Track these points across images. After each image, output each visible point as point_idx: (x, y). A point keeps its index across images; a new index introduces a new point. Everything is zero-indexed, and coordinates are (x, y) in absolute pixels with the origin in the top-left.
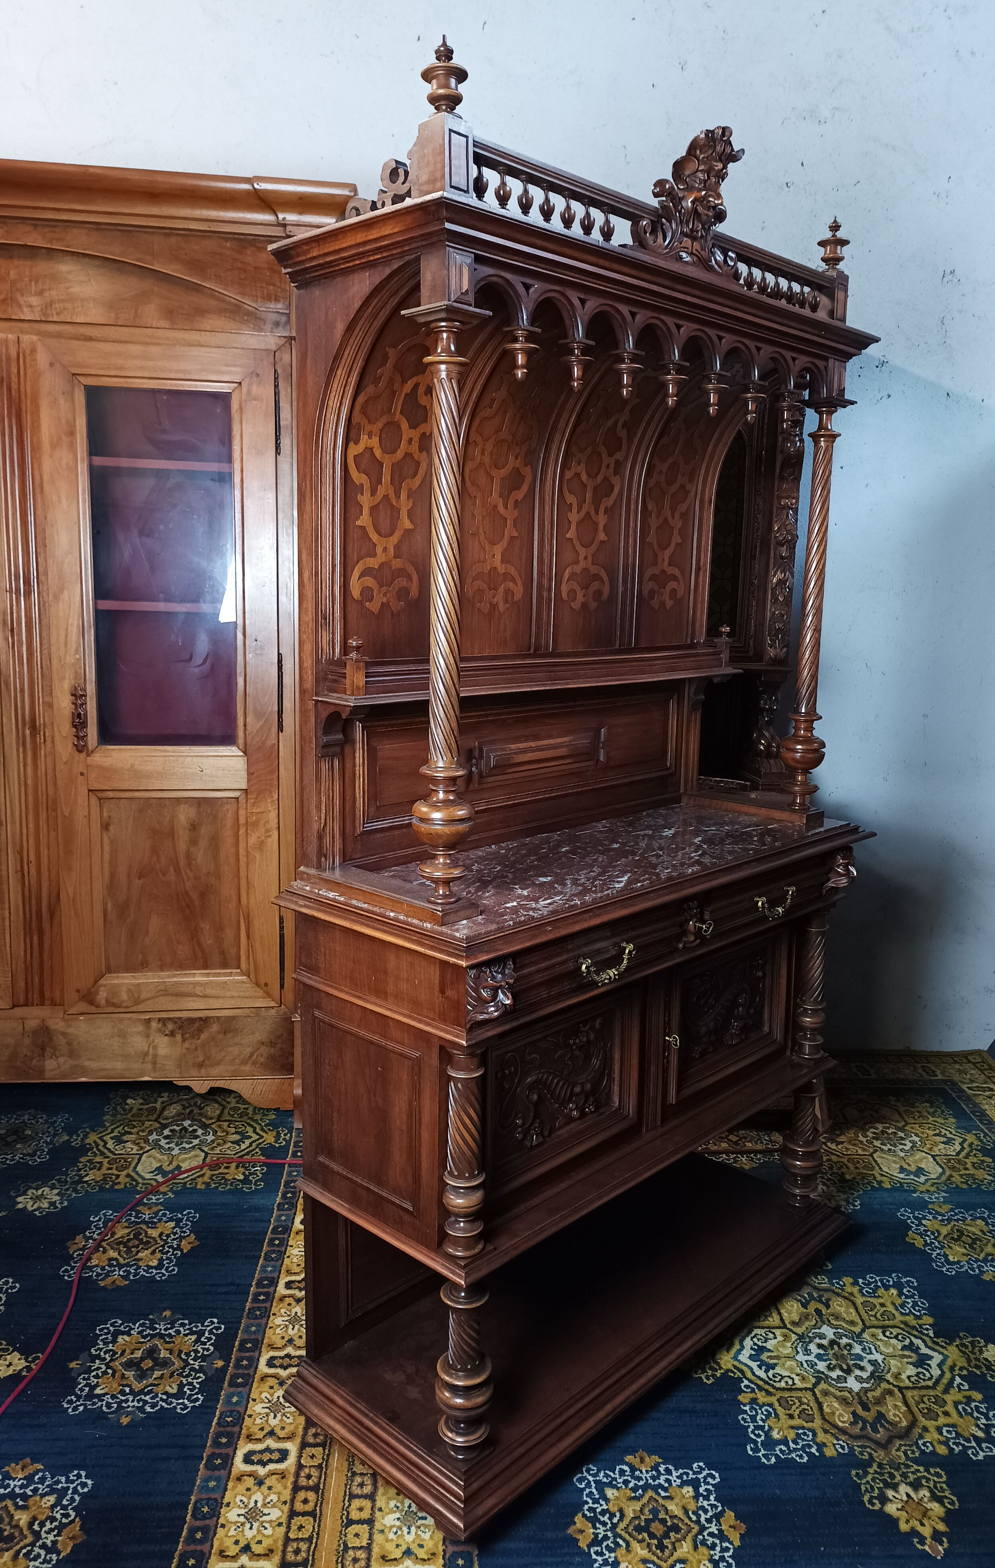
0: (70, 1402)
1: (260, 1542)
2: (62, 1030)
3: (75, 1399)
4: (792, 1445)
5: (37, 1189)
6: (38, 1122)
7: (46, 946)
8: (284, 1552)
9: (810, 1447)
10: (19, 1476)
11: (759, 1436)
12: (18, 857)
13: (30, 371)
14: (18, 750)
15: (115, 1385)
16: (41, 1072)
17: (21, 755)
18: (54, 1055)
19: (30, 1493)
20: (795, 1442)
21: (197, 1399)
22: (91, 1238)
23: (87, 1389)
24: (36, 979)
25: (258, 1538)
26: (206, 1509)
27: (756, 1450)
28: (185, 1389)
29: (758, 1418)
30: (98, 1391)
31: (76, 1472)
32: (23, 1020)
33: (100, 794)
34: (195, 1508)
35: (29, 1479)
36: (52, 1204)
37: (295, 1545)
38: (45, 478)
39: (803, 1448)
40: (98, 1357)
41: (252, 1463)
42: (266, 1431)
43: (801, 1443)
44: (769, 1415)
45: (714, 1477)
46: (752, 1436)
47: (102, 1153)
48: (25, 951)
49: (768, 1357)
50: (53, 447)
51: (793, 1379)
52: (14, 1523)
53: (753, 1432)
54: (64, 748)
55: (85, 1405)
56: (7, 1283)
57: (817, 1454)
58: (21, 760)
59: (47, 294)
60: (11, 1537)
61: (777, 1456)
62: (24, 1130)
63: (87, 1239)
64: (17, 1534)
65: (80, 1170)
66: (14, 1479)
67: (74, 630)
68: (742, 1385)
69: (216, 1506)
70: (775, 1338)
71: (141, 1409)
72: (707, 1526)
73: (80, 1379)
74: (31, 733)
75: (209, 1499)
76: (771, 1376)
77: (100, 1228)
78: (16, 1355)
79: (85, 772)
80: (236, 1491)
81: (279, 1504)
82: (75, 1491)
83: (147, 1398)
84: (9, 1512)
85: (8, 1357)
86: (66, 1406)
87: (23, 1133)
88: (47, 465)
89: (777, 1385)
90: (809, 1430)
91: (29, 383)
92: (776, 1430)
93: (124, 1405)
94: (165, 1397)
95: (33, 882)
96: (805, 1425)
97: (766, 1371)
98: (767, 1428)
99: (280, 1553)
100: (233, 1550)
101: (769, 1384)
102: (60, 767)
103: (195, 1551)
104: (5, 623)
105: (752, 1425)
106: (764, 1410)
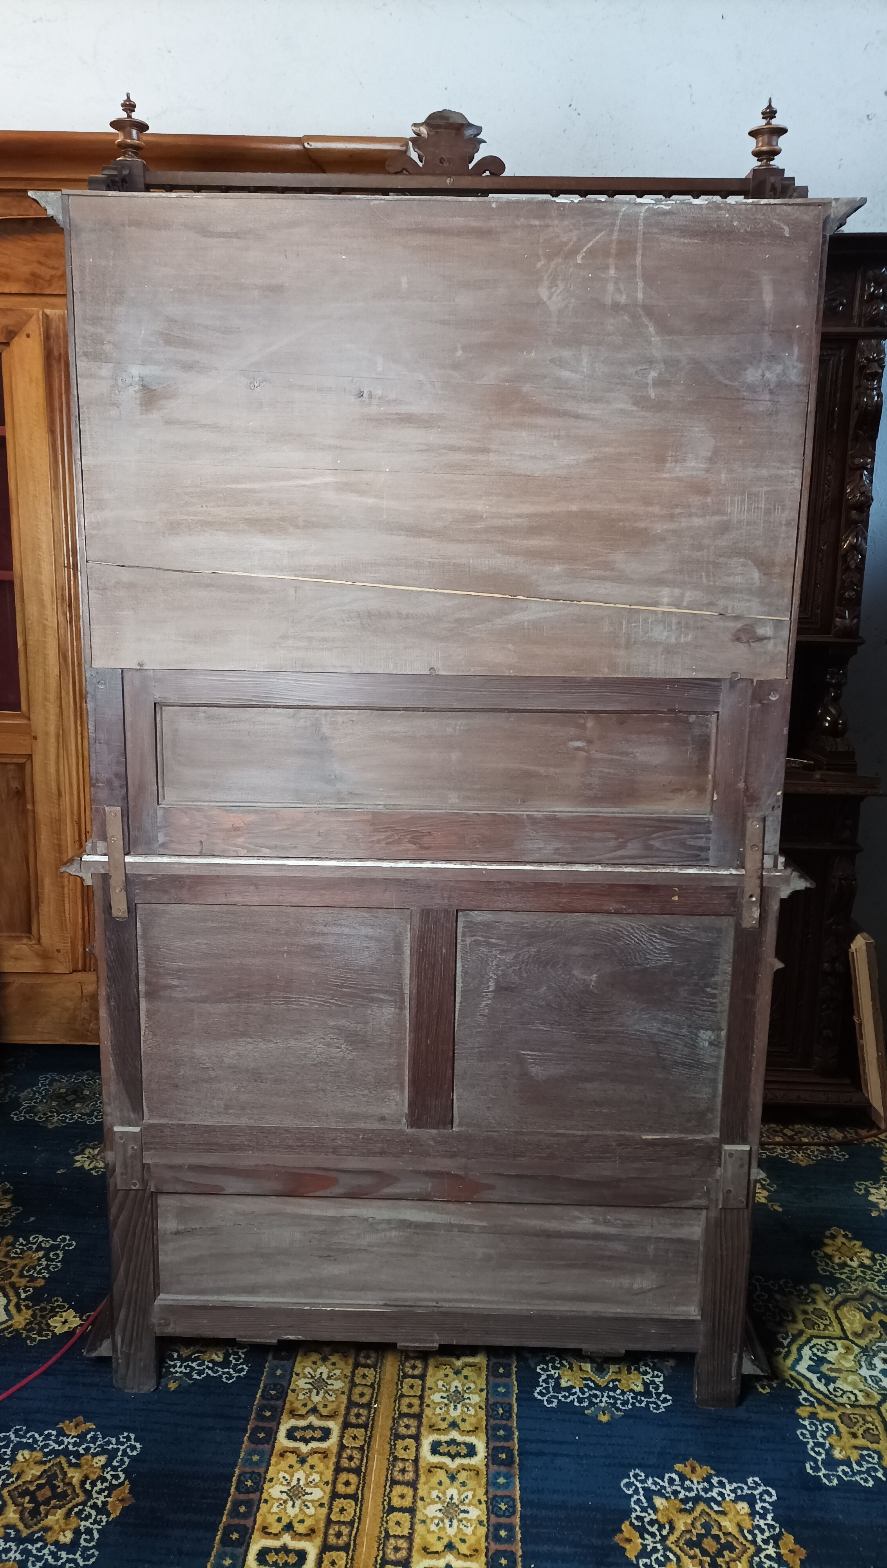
1: (302, 1521)
4: (855, 1467)
5: (94, 1149)
6: (95, 1082)
8: (326, 1534)
9: (876, 1470)
10: (73, 1434)
11: (819, 1454)
12: (76, 827)
14: (76, 723)
17: (79, 728)
19: (82, 1452)
20: (859, 1464)
21: (242, 1370)
25: (300, 1517)
26: (249, 1483)
27: (816, 1469)
28: (231, 1359)
29: (819, 1434)
31: (126, 1434)
32: (81, 984)
34: (239, 1482)
35: (82, 1437)
37: (337, 1528)
39: (868, 1471)
41: (295, 1439)
42: (308, 1408)
43: (866, 1466)
44: (830, 1433)
45: (770, 1495)
46: (812, 1453)
48: (83, 919)
49: (828, 1370)
51: (855, 1394)
52: (67, 1480)
53: (813, 1449)
56: (64, 1240)
57: (884, 1479)
58: (79, 732)
60: (64, 1495)
61: (839, 1477)
62: (83, 1091)
64: (69, 1492)
66: (68, 1436)
68: (801, 1397)
69: (259, 1481)
70: (836, 1349)
71: (189, 1376)
72: (764, 1547)
75: (252, 1473)
76: (831, 1390)
78: (71, 1312)
80: (279, 1467)
81: (321, 1485)
82: (125, 1453)
83: (194, 1365)
84: (62, 1468)
85: (64, 1314)
87: (82, 1093)
89: (839, 1400)
90: (875, 1451)
92: (838, 1449)
93: (172, 1370)
94: (211, 1365)
96: (870, 1445)
97: (826, 1385)
98: (827, 1446)
99: (322, 1535)
100: (276, 1528)
101: (830, 1399)
103: (239, 1525)
104: (63, 599)
105: (810, 1441)
106: (824, 1425)
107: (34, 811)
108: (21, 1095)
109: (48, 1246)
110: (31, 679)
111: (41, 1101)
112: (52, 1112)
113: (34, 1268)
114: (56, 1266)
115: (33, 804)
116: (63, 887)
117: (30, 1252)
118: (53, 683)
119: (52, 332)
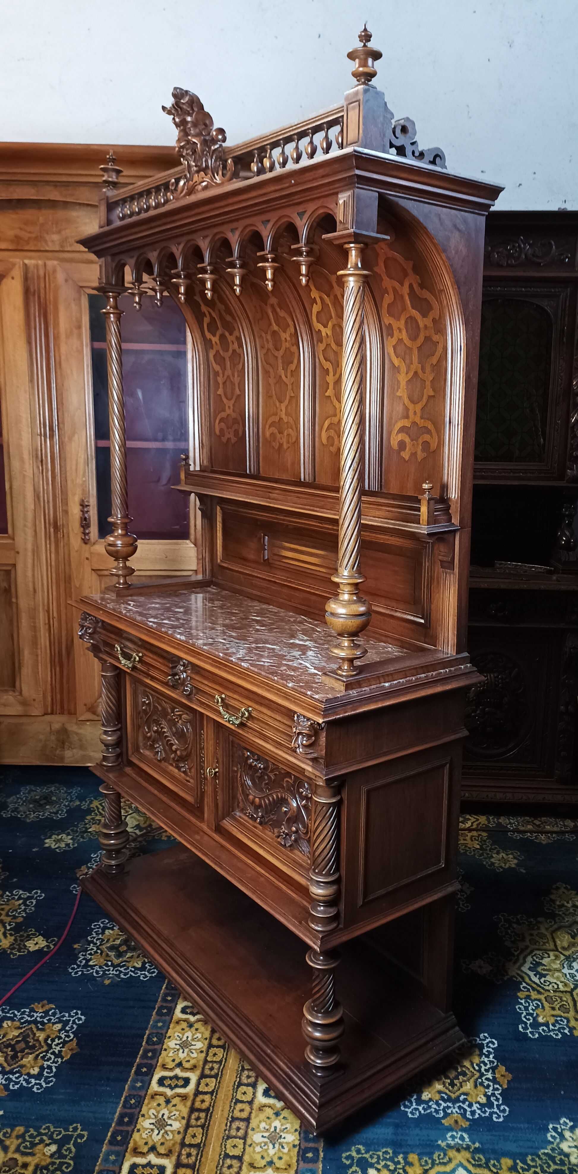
0: (73, 969)
1: (188, 1061)
2: (76, 730)
3: (76, 967)
4: (551, 1027)
5: (58, 835)
6: (60, 792)
7: (65, 674)
8: (203, 1069)
9: (564, 1029)
10: (40, 1011)
11: (529, 1020)
12: (46, 614)
13: (52, 285)
14: (46, 543)
15: (102, 960)
16: (62, 759)
17: (48, 546)
18: (70, 748)
19: (46, 1022)
20: (554, 1025)
21: (154, 972)
22: (91, 868)
23: (84, 961)
24: (58, 696)
25: (187, 1059)
26: (155, 1039)
27: (526, 1028)
28: (147, 965)
29: (530, 1008)
30: (91, 963)
31: (75, 1011)
32: (50, 724)
33: (99, 572)
34: (148, 1038)
35: (46, 1013)
36: (68, 845)
37: (211, 1065)
38: (63, 357)
39: (559, 1030)
40: (92, 942)
41: (187, 1013)
43: (558, 1026)
44: (537, 1007)
45: (493, 1043)
46: (524, 1019)
47: (101, 814)
48: (51, 678)
49: (542, 970)
50: (67, 337)
51: (558, 985)
52: (36, 1038)
53: (525, 1017)
54: (75, 541)
55: (82, 971)
56: (36, 893)
57: (568, 1034)
58: (48, 549)
59: (63, 232)
60: (34, 1047)
61: (539, 1033)
62: (51, 797)
63: (89, 868)
64: (37, 1045)
65: (86, 824)
66: (37, 1012)
67: (81, 461)
68: (521, 986)
69: (162, 1038)
70: (549, 957)
71: (118, 976)
72: (485, 1073)
73: (80, 955)
74: (54, 531)
75: (157, 1033)
76: (542, 982)
77: (97, 862)
78: (41, 938)
79: (89, 557)
80: (175, 1030)
81: (202, 1040)
82: (74, 1022)
83: (122, 969)
84: (33, 1031)
85: (36, 939)
86: (70, 971)
87: (51, 799)
88: (63, 348)
89: (547, 988)
90: (565, 1018)
91: (52, 294)
92: (541, 1017)
93: (107, 972)
94: (133, 969)
95: (56, 631)
96: (563, 1014)
97: (539, 979)
98: (535, 1015)
99: (201, 1069)
100: (171, 1065)
101: (540, 987)
102: (73, 554)
103: (147, 1063)
104: (37, 457)
105: (524, 1012)
106: (534, 1003)
107: (17, 604)
108: (9, 800)
109: (25, 896)
110: (15, 512)
111: (22, 804)
112: (29, 811)
113: (16, 910)
114: (31, 910)
115: (17, 598)
116: (37, 656)
117: (13, 901)
118: (30, 515)
119: (30, 275)
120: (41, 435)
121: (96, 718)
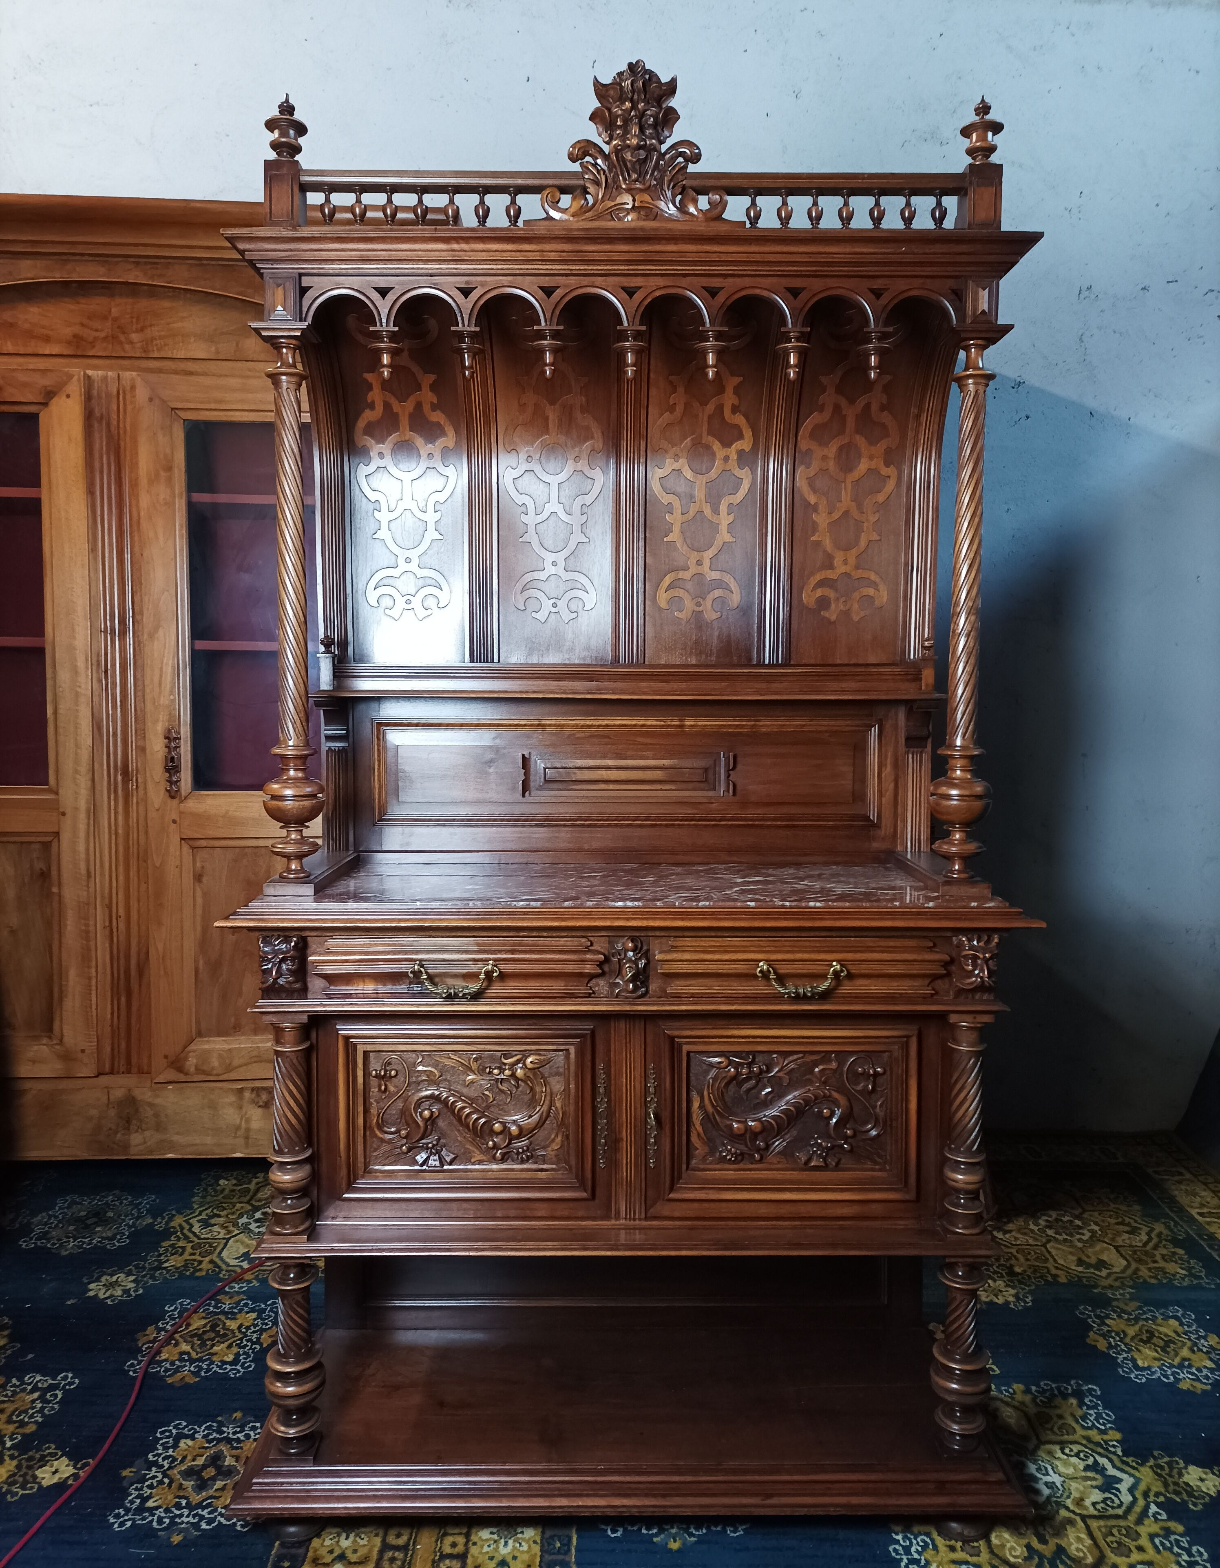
0: (117, 1516)
2: (150, 1100)
3: (123, 1513)
5: (112, 1275)
6: (121, 1203)
7: (134, 1008)
12: (107, 911)
13: (129, 408)
14: (109, 798)
15: (170, 1497)
16: (126, 1147)
17: (113, 803)
18: (140, 1129)
22: (163, 1329)
23: (138, 1501)
24: (123, 1045)
29: (913, 1550)
30: (150, 1504)
32: (108, 1089)
33: (191, 842)
36: (126, 1291)
38: (142, 514)
40: (155, 1464)
42: (335, 1554)
44: (925, 1546)
47: (186, 1238)
48: (112, 1014)
50: (151, 482)
53: (906, 1567)
54: (156, 794)
55: (133, 1520)
56: (65, 1378)
58: (112, 808)
59: (148, 331)
62: (107, 1212)
63: (159, 1330)
65: (160, 1255)
67: (168, 670)
71: (196, 1526)
73: (132, 1490)
74: (123, 779)
77: (174, 1319)
78: (65, 1460)
79: (178, 819)
83: (205, 1513)
85: (56, 1463)
86: (112, 1520)
87: (105, 1215)
88: (144, 500)
91: (128, 420)
92: (934, 1565)
93: (177, 1520)
94: (223, 1511)
95: (122, 938)
96: (969, 1558)
98: (923, 1562)
102: (152, 814)
104: (99, 663)
105: (905, 1558)
106: (919, 1540)
107: (59, 895)
108: (35, 1220)
109: (45, 1385)
110: (61, 750)
111: (57, 1226)
112: (67, 1237)
113: (26, 1411)
114: (53, 1408)
115: (60, 885)
116: (90, 978)
117: (22, 1395)
118: (85, 754)
119: (95, 392)
120: (105, 632)
121: (182, 1078)
